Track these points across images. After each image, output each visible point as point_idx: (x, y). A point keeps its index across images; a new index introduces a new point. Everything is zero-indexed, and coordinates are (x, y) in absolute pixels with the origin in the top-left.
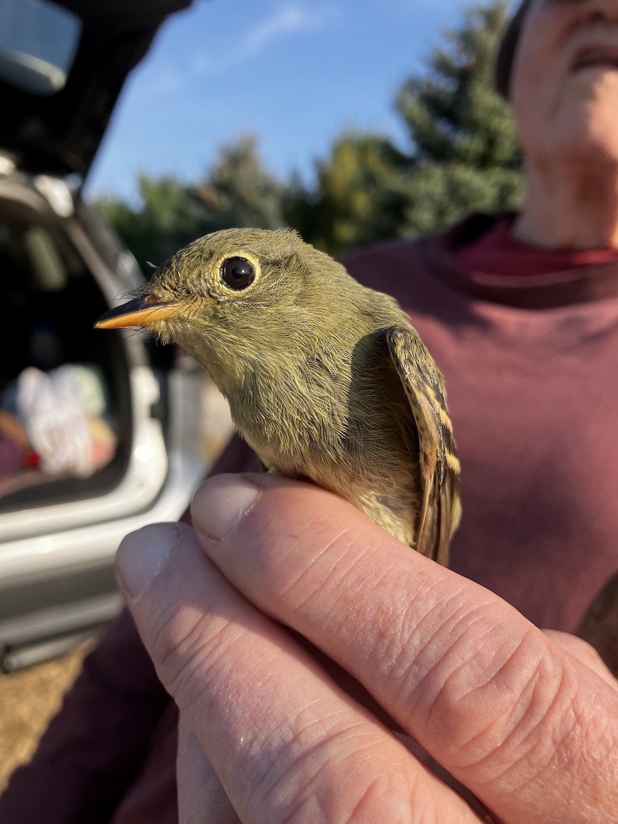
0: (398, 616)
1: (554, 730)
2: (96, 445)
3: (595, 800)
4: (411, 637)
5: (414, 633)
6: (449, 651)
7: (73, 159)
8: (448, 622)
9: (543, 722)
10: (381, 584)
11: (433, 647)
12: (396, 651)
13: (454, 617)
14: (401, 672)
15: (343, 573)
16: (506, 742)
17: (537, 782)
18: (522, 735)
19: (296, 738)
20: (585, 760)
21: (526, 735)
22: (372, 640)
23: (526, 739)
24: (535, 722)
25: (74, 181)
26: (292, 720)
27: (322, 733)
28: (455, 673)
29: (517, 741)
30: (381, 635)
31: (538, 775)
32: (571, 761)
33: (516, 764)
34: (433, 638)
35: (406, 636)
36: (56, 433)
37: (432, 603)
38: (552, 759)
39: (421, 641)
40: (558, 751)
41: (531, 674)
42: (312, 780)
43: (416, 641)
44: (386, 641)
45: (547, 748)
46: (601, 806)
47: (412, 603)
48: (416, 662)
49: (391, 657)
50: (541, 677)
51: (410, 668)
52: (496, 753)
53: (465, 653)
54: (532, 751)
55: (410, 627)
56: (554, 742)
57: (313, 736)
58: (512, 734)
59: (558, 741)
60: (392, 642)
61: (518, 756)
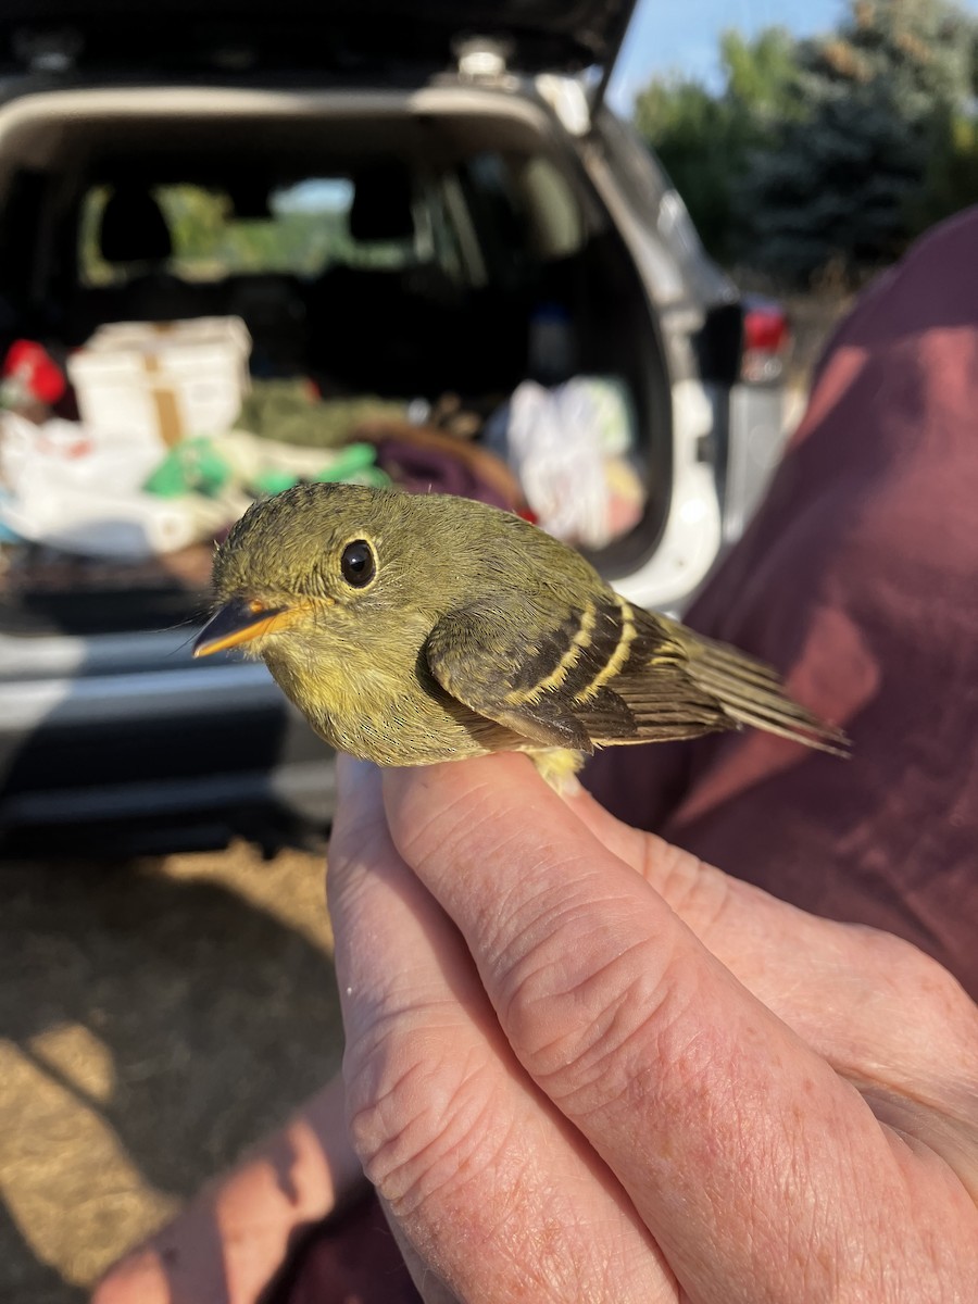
0: (500, 895)
1: (629, 1062)
2: (615, 502)
3: (666, 1150)
4: (508, 922)
5: (511, 918)
6: (538, 946)
7: (590, 39)
8: (549, 911)
9: (618, 1050)
10: (497, 855)
11: (525, 937)
12: (492, 934)
13: (557, 908)
14: (493, 958)
15: (460, 835)
16: (577, 1061)
17: (605, 1113)
18: (593, 1058)
19: (383, 1001)
20: (658, 1102)
21: (598, 1059)
22: (474, 915)
23: (598, 1064)
24: (609, 1048)
25: (592, 75)
26: (388, 981)
27: (407, 1002)
28: (536, 973)
29: (586, 1063)
30: (482, 913)
31: (607, 1105)
32: (642, 1098)
33: (585, 1087)
34: (528, 927)
35: (504, 919)
36: (559, 482)
37: (541, 887)
38: (624, 1092)
39: (517, 928)
40: (631, 1086)
41: (617, 993)
42: (376, 1045)
43: (511, 928)
44: (485, 921)
45: (618, 1079)
46: (670, 1159)
47: (521, 882)
48: (507, 951)
49: (487, 939)
50: (629, 999)
51: (500, 957)
52: (564, 1070)
53: (553, 951)
54: (602, 1078)
55: (510, 908)
56: (629, 1075)
57: (396, 1003)
58: (584, 1055)
59: (634, 1075)
60: (489, 923)
61: (586, 1079)
